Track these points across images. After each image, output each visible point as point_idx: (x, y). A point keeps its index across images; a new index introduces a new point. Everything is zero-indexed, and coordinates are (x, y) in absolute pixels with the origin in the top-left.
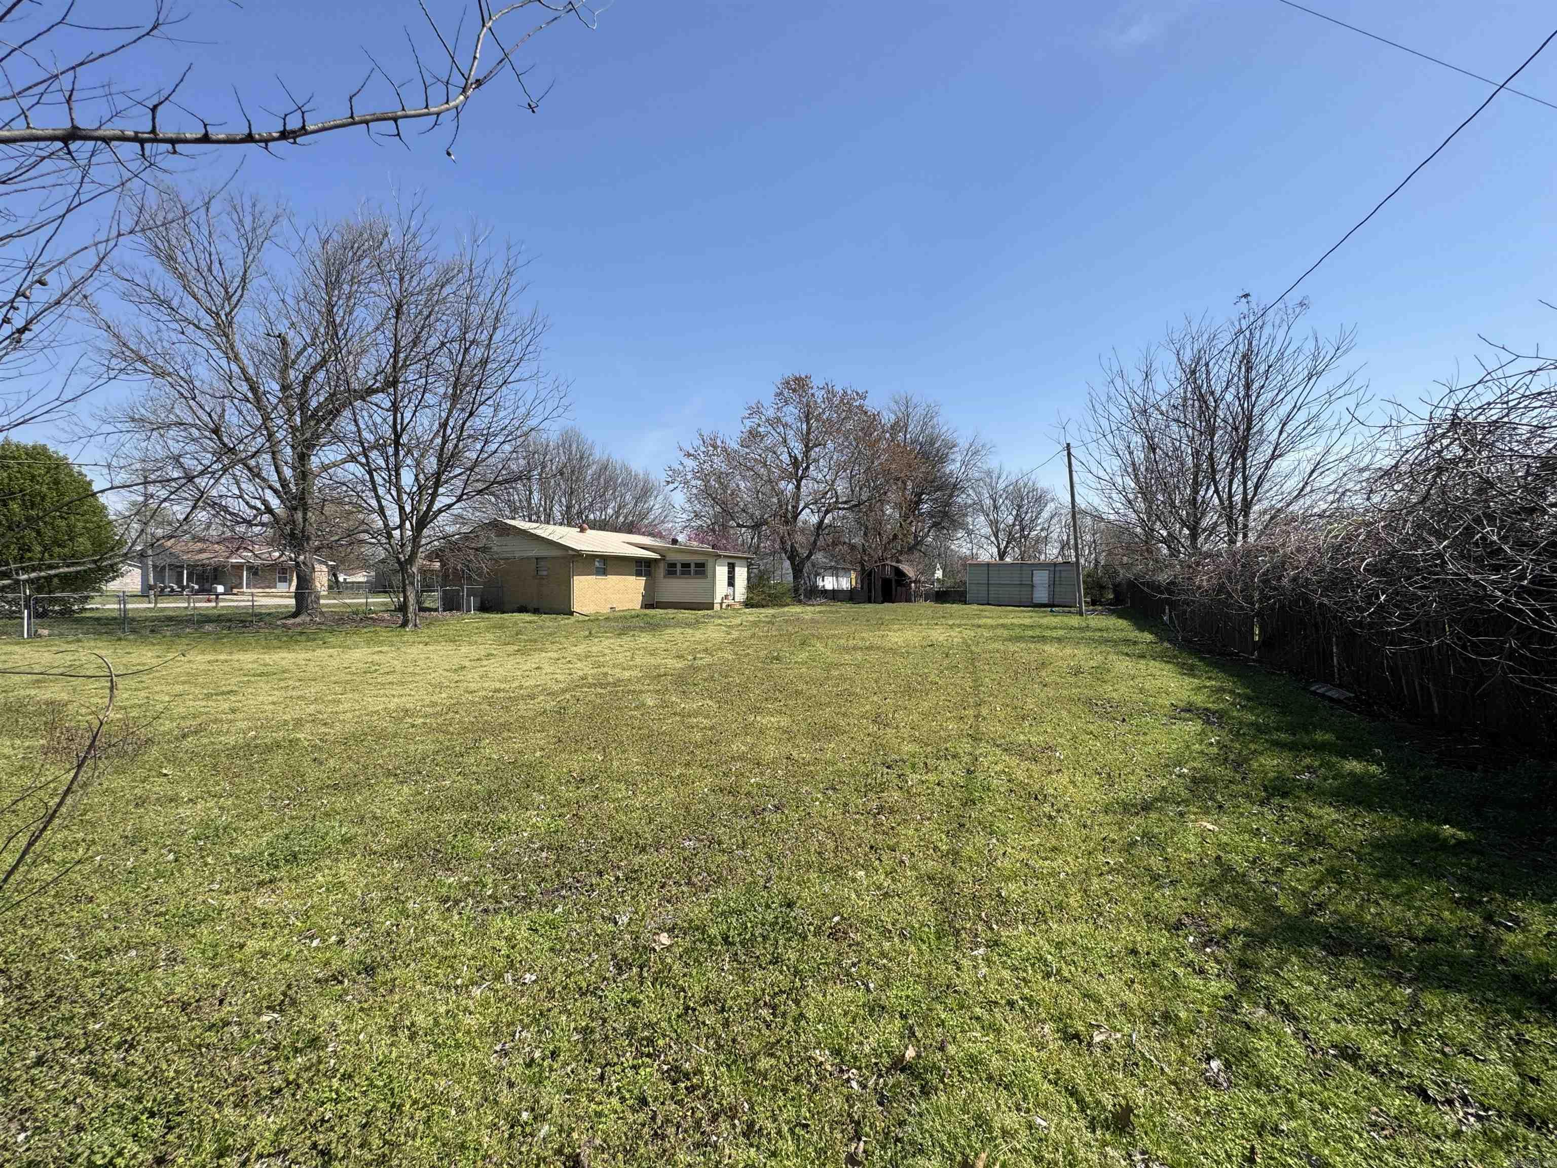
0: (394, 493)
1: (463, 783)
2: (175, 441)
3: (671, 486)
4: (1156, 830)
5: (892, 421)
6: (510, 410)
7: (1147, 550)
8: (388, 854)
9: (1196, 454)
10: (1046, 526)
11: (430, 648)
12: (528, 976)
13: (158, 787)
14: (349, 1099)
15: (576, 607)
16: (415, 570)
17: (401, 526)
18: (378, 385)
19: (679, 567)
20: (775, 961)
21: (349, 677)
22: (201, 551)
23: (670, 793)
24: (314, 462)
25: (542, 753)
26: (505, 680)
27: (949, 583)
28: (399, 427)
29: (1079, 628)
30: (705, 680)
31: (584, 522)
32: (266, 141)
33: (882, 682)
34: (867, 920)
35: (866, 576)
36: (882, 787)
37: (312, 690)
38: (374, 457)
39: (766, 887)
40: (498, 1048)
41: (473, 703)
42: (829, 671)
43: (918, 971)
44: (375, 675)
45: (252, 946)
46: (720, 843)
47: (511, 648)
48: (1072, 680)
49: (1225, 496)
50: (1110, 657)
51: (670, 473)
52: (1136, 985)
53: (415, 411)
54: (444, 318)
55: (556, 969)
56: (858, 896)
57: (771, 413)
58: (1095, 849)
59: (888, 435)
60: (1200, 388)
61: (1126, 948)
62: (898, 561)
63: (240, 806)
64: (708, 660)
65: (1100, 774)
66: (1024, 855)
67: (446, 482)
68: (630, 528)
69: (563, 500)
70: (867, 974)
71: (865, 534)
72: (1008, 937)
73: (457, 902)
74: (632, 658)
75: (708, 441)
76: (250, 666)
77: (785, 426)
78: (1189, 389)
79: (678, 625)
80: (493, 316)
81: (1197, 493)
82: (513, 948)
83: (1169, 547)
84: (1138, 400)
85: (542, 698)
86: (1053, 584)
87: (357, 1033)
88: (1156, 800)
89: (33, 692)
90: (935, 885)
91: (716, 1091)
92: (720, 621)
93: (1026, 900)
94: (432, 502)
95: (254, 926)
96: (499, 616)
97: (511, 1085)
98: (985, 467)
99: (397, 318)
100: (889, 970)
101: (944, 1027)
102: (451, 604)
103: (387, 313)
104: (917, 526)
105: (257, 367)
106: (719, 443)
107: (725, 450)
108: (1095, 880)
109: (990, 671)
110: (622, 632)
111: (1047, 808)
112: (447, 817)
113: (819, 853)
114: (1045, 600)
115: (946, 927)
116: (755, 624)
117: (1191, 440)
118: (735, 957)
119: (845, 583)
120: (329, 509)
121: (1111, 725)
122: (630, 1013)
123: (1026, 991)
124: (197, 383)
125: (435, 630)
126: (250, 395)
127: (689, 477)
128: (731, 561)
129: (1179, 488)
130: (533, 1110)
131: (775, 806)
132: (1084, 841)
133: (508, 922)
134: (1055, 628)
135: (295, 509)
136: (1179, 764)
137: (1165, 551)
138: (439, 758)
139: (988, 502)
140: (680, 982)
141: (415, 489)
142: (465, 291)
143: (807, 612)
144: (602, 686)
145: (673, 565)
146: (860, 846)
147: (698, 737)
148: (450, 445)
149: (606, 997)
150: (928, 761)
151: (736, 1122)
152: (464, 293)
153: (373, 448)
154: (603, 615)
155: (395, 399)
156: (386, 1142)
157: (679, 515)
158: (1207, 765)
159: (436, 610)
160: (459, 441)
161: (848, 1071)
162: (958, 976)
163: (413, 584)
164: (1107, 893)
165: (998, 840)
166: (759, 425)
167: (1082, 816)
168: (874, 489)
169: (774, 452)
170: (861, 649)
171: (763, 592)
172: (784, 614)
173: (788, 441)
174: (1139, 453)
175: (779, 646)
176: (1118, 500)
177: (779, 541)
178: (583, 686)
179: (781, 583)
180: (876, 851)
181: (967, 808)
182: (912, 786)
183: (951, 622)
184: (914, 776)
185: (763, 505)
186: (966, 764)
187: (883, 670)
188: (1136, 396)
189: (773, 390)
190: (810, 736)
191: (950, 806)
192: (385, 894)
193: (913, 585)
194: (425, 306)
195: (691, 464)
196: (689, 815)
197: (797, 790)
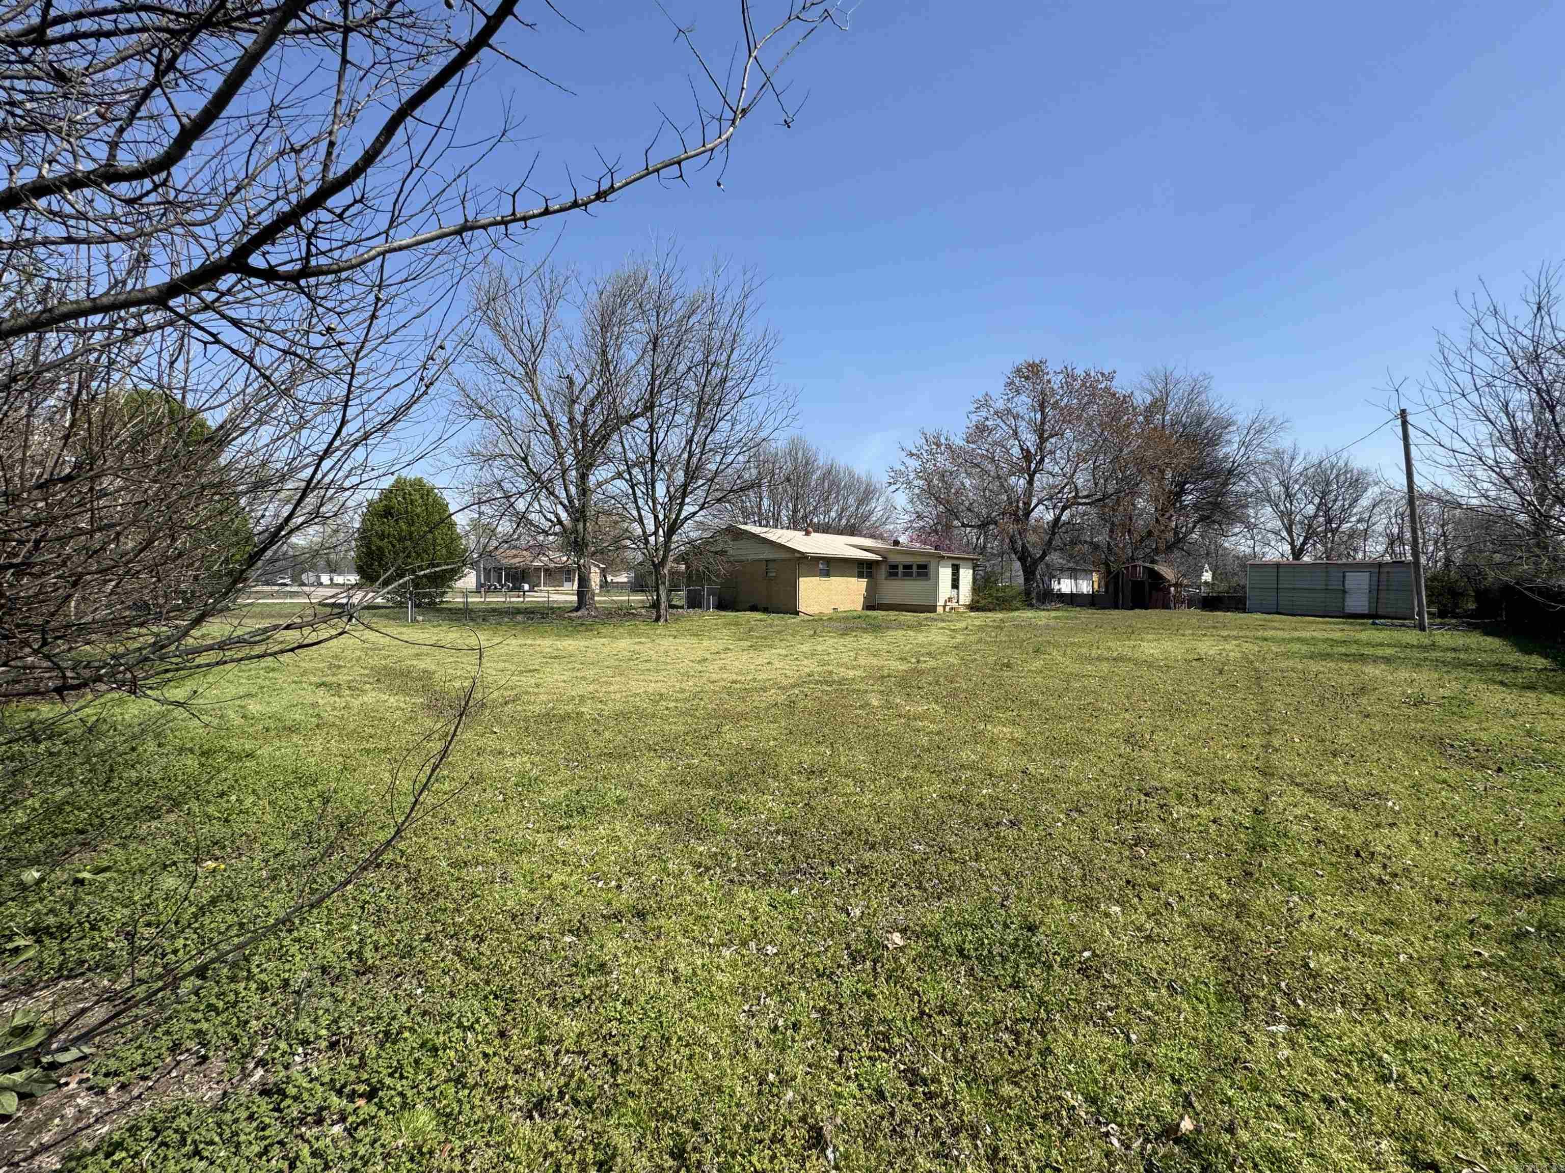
0: (651, 504)
1: (709, 763)
2: (498, 470)
3: (893, 487)
5: (1148, 402)
6: (745, 424)
7: (1538, 545)
8: (652, 818)
10: (1366, 515)
11: (678, 641)
12: (769, 947)
13: (491, 742)
14: (629, 1022)
15: (802, 606)
16: (666, 571)
17: (655, 533)
18: (639, 410)
19: (900, 569)
20: (1017, 985)
21: (617, 663)
22: (515, 556)
23: (897, 794)
24: (592, 480)
25: (775, 743)
26: (741, 672)
27: (1223, 586)
28: (655, 446)
29: (1420, 647)
30: (930, 684)
31: (809, 525)
32: (585, 204)
33: (1134, 699)
34: (1124, 963)
35: (1112, 580)
36: (1139, 816)
37: (590, 673)
38: (635, 473)
39: (1003, 905)
40: (746, 1008)
41: (714, 692)
42: (1068, 683)
43: (1193, 1033)
44: (636, 662)
45: (557, 878)
46: (951, 851)
47: (744, 644)
48: (1411, 712)
50: (1473, 686)
51: (892, 474)
52: (1534, 1124)
53: (667, 431)
54: (691, 345)
55: (794, 946)
56: (1113, 934)
57: (1000, 405)
58: (1456, 933)
59: (1141, 418)
61: (1515, 1071)
62: (1153, 562)
63: (544, 763)
64: (932, 663)
65: (1461, 836)
66: (1340, 922)
67: (691, 493)
68: (851, 530)
69: (790, 505)
70: (1127, 1023)
71: (1111, 531)
72: (1320, 1018)
73: (707, 869)
74: (856, 659)
75: (932, 439)
76: (548, 650)
77: (1016, 417)
79: (900, 626)
80: (731, 338)
82: (756, 919)
84: (1525, 343)
85: (773, 691)
86: (1376, 591)
87: (634, 967)
89: (415, 662)
90: (1214, 938)
91: (956, 1105)
92: (943, 624)
93: (1347, 979)
94: (680, 511)
95: (557, 862)
96: (734, 613)
97: (759, 1045)
98: (1273, 447)
99: (654, 350)
100: (1156, 1024)
101: (1231, 1106)
102: (694, 602)
103: (646, 347)
104: (1178, 519)
105: (552, 404)
106: (943, 441)
107: (949, 447)
108: (1458, 973)
109: (1284, 694)
110: (845, 632)
111: (1375, 869)
112: (696, 792)
113: (1064, 879)
114: (1365, 611)
115: (1230, 988)
116: (981, 628)
118: (971, 972)
119: (1085, 587)
120: (602, 519)
121: (1478, 775)
122: (865, 1004)
123: (1350, 1091)
124: (513, 422)
125: (682, 625)
126: (548, 428)
127: (911, 478)
128: (956, 562)
130: (778, 1073)
131: (1011, 822)
132: (1437, 920)
133: (751, 895)
134: (1381, 645)
135: (578, 520)
138: (688, 739)
139: (1276, 489)
140: (915, 985)
141: (666, 500)
142: (709, 318)
143: (1041, 617)
144: (827, 683)
145: (894, 567)
146: (1113, 879)
147: (925, 741)
148: (695, 460)
149: (842, 984)
150: (1200, 793)
151: (979, 1142)
152: (706, 320)
153: (635, 465)
154: (827, 615)
155: (652, 421)
156: (659, 1068)
157: (901, 516)
159: (682, 607)
160: (702, 454)
161: (1107, 1125)
162: (1249, 1051)
163: (664, 583)
164: (1478, 993)
165: (1301, 899)
166: (987, 419)
167: (1433, 887)
168: (1122, 480)
169: (1003, 446)
170: (1107, 659)
171: (990, 595)
172: (1013, 619)
173: (1020, 434)
174: (1525, 414)
175: (1009, 652)
176: (1484, 478)
177: (1007, 541)
178: (810, 682)
179: (1010, 586)
180: (1133, 886)
181: (1255, 854)
182: (1179, 819)
183: (1225, 633)
184: (1181, 808)
185: (990, 504)
186: (1253, 801)
187: (1136, 685)
188: (1520, 339)
189: (1003, 380)
190: (1049, 751)
191: (1230, 849)
192: (650, 852)
193: (1172, 589)
194: (675, 337)
195: (913, 464)
196: (918, 818)
197: (1035, 807)
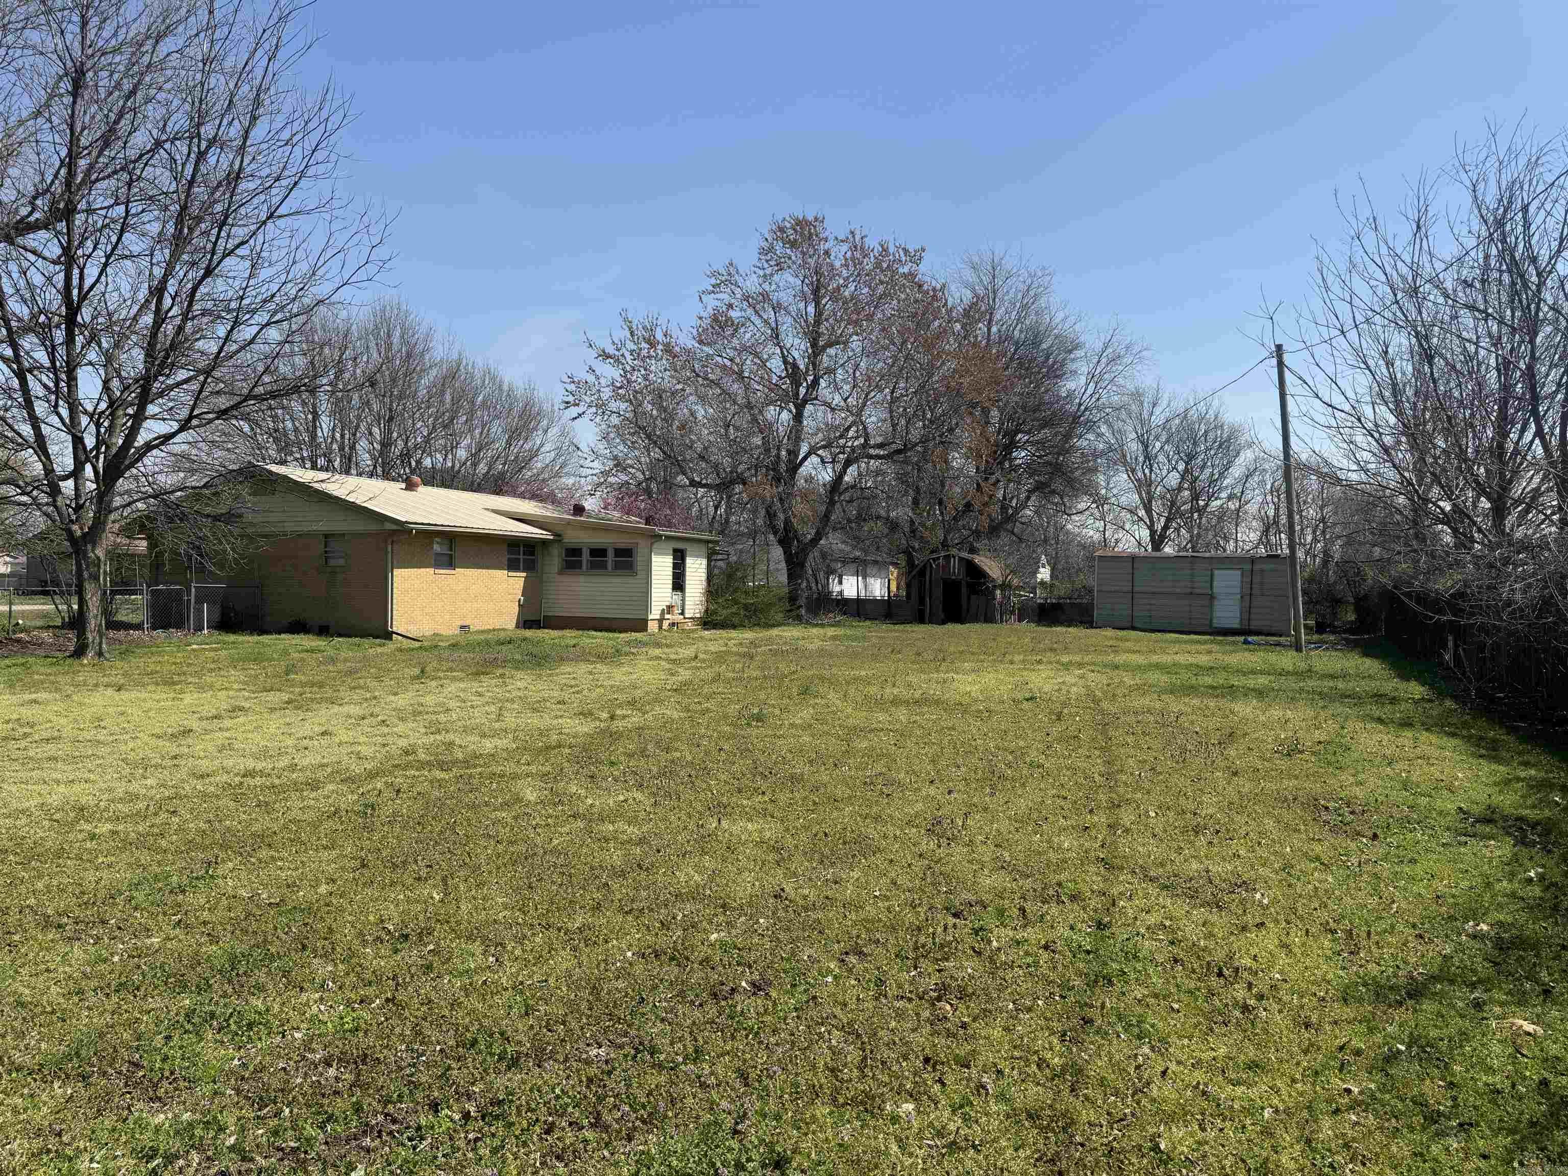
0: (64, 412)
1: (183, 942)
3: (574, 411)
4: (1433, 1033)
5: (967, 302)
6: (280, 267)
7: (1416, 536)
8: (44, 1071)
9: (1505, 367)
10: (1237, 491)
11: (124, 695)
15: (399, 624)
16: (100, 552)
17: (76, 474)
18: (37, 215)
19: (586, 556)
23: (563, 960)
25: (329, 888)
26: (264, 754)
27: (1063, 589)
28: (75, 292)
29: (1295, 673)
30: (631, 756)
31: (413, 472)
33: (943, 763)
35: (916, 577)
36: (945, 951)
38: (27, 346)
39: (736, 1132)
41: (204, 796)
42: (848, 742)
44: (23, 744)
46: (653, 1051)
47: (275, 698)
48: (1283, 764)
49: (1554, 442)
50: (1350, 725)
51: (572, 387)
53: (106, 265)
54: (161, 96)
57: (752, 284)
58: (1325, 1067)
59: (958, 326)
60: (1512, 251)
62: (973, 550)
64: (636, 719)
65: (1333, 932)
66: (1199, 1076)
67: (161, 394)
68: (498, 484)
69: (376, 430)
71: (916, 502)
74: (499, 718)
75: (640, 333)
77: (777, 307)
78: (1494, 251)
79: (584, 656)
80: (251, 96)
81: (1505, 435)
83: (1455, 531)
84: (1405, 270)
85: (331, 787)
86: (1248, 596)
88: (1434, 978)
90: (1041, 1128)
92: (657, 652)
93: (1204, 1156)
94: (134, 431)
96: (256, 638)
98: (1131, 387)
99: (75, 94)
102: (166, 616)
103: (56, 86)
104: (1006, 488)
106: (659, 336)
107: (668, 349)
108: (1326, 1123)
109: (1137, 746)
110: (481, 670)
111: (1240, 992)
112: (151, 1003)
113: (832, 1070)
114: (1235, 624)
116: (720, 657)
117: (1497, 342)
119: (877, 588)
121: (1353, 845)
125: (137, 662)
127: (605, 396)
128: (680, 545)
129: (1472, 426)
131: (753, 984)
132: (1306, 1052)
134: (1253, 672)
136: (1474, 915)
137: (1448, 539)
138: (140, 896)
139: (1133, 447)
141: (103, 406)
142: (203, 48)
143: (813, 637)
144: (442, 766)
145: (574, 552)
146: (906, 1058)
147: (616, 858)
148: (169, 328)
150: (1028, 906)
152: (197, 51)
153: (27, 330)
154: (447, 638)
155: (69, 241)
157: (588, 463)
158: (1522, 918)
159: (138, 627)
160: (185, 319)
163: (96, 578)
164: (1347, 1146)
165: (1152, 1048)
166: (730, 306)
167: (1302, 1007)
168: (931, 422)
169: (756, 355)
170: (907, 703)
171: (736, 602)
172: (770, 641)
173: (782, 336)
174: (1404, 363)
175: (762, 696)
176: (1365, 446)
177: (763, 512)
178: (408, 766)
179: (767, 587)
180: (934, 1067)
181: (1098, 991)
182: (999, 949)
183: (1065, 659)
184: (1003, 932)
185: (737, 449)
186: (1095, 911)
187: (946, 741)
188: (1400, 264)
189: (756, 243)
190: (816, 856)
191: (1066, 987)
192: (37, 1144)
193: (998, 592)
194: (126, 74)
195: (610, 372)
196: (598, 999)
197: (793, 954)
